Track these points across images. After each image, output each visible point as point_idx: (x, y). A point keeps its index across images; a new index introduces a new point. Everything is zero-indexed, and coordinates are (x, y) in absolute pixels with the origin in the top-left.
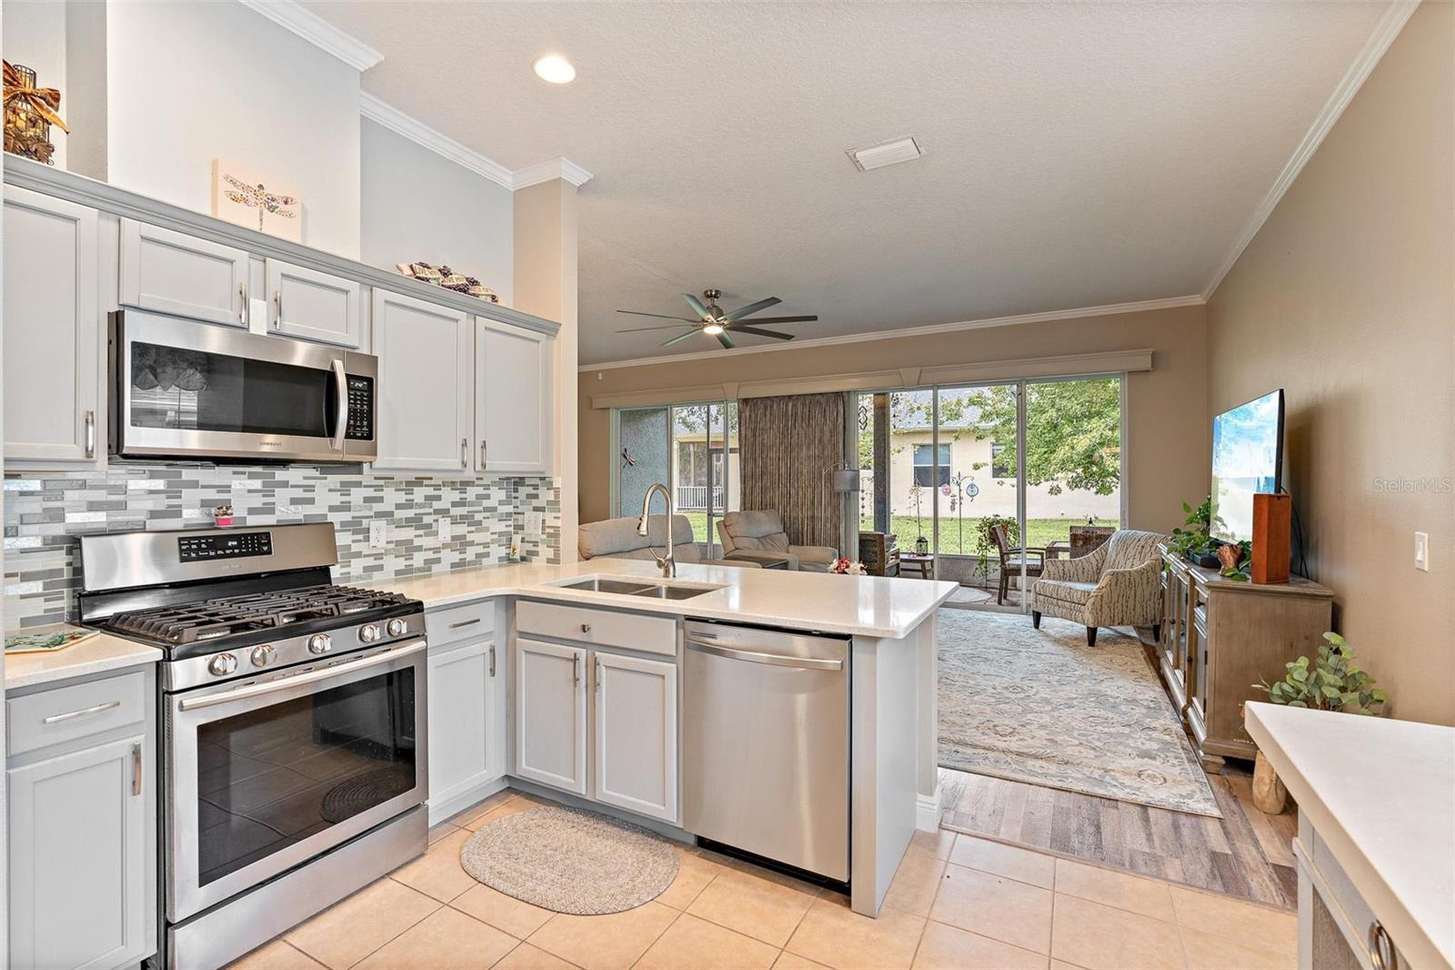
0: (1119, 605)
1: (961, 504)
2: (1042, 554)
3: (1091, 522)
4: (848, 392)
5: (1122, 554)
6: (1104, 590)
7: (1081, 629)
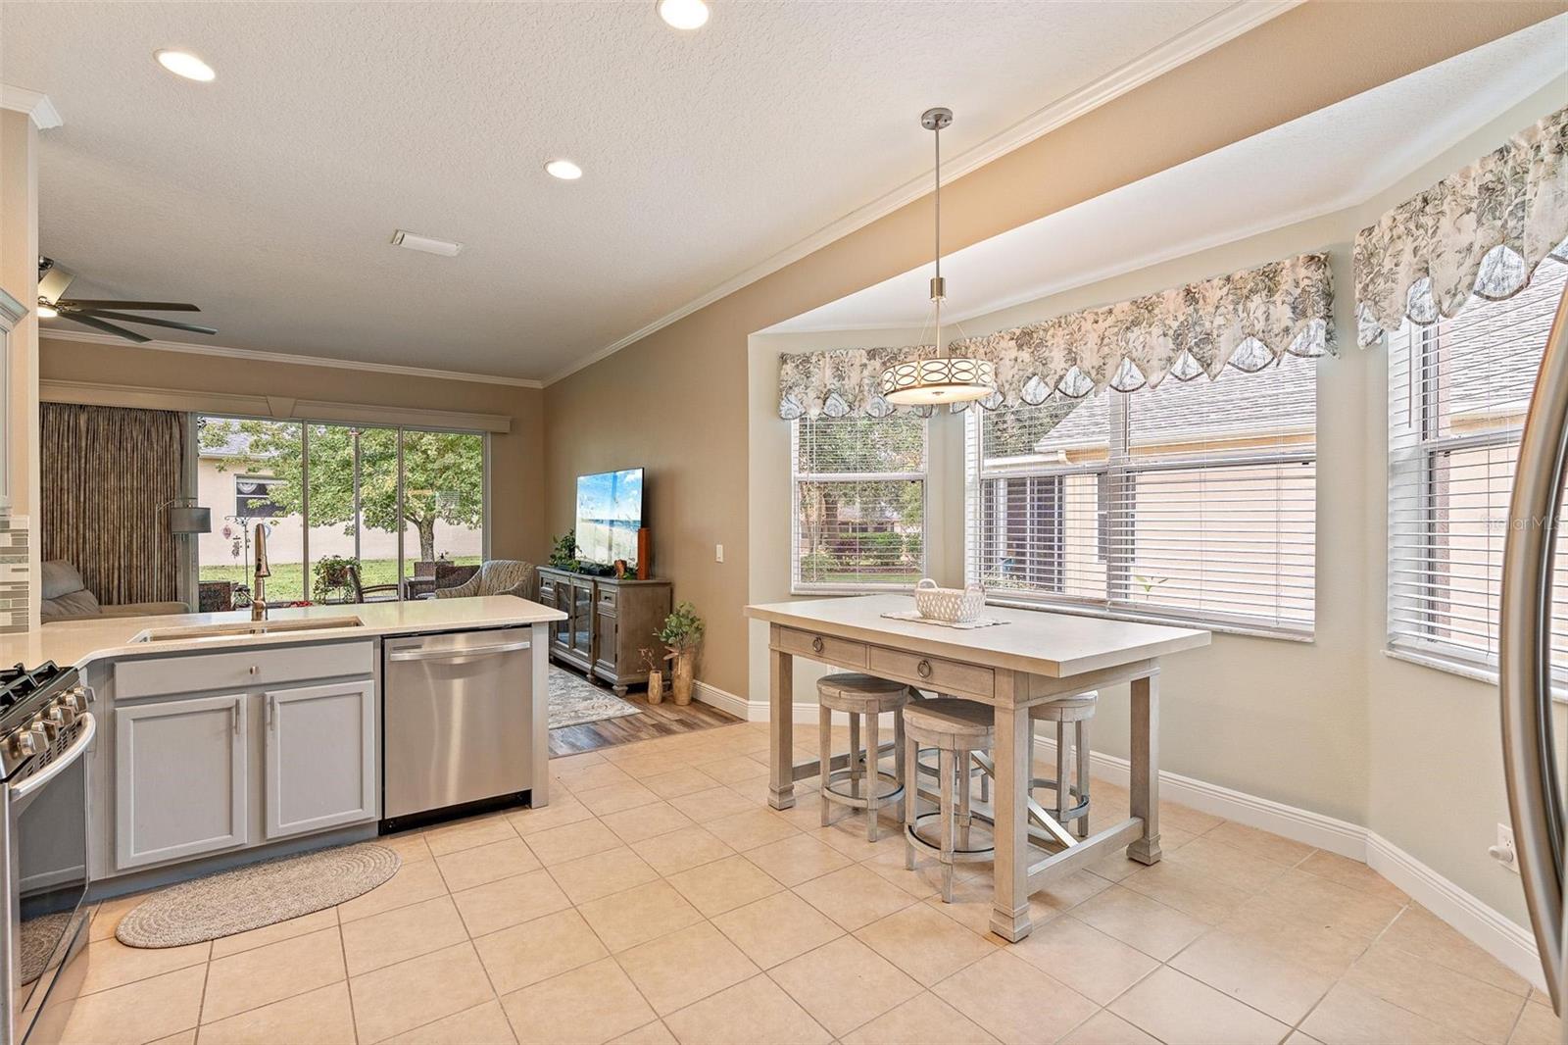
3: (442, 557)
4: (186, 413)
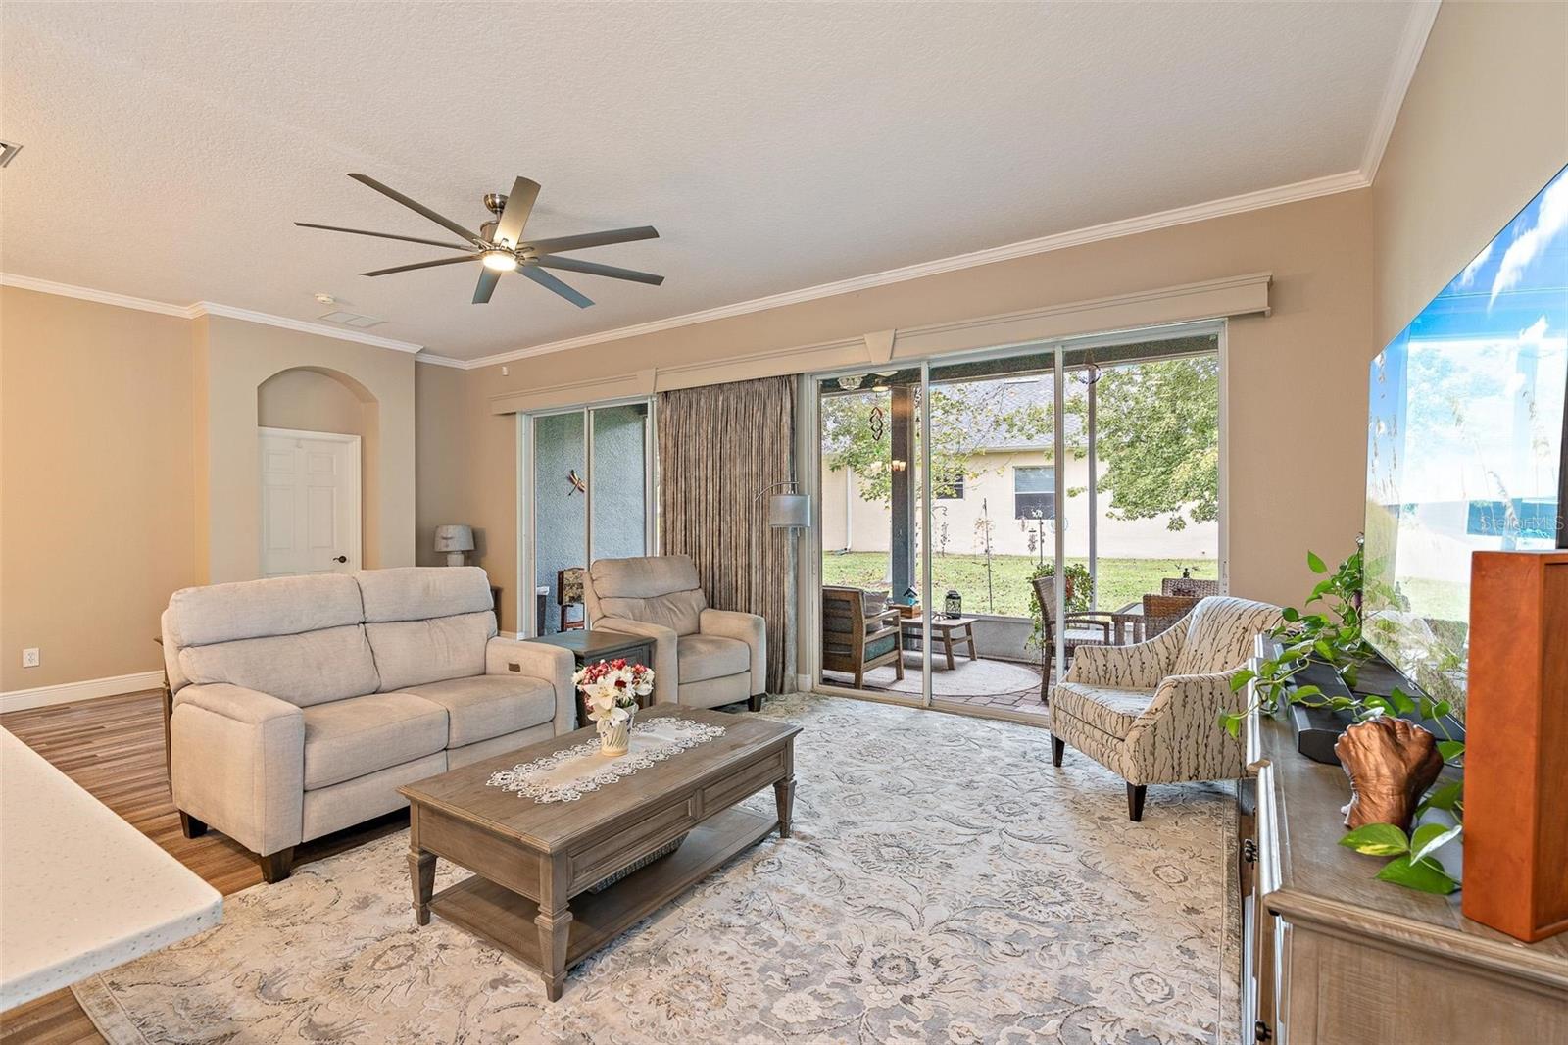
0: (1192, 741)
1: (1042, 541)
2: (1106, 625)
4: (799, 376)
5: (1207, 643)
6: (1159, 714)
7: (1114, 781)
